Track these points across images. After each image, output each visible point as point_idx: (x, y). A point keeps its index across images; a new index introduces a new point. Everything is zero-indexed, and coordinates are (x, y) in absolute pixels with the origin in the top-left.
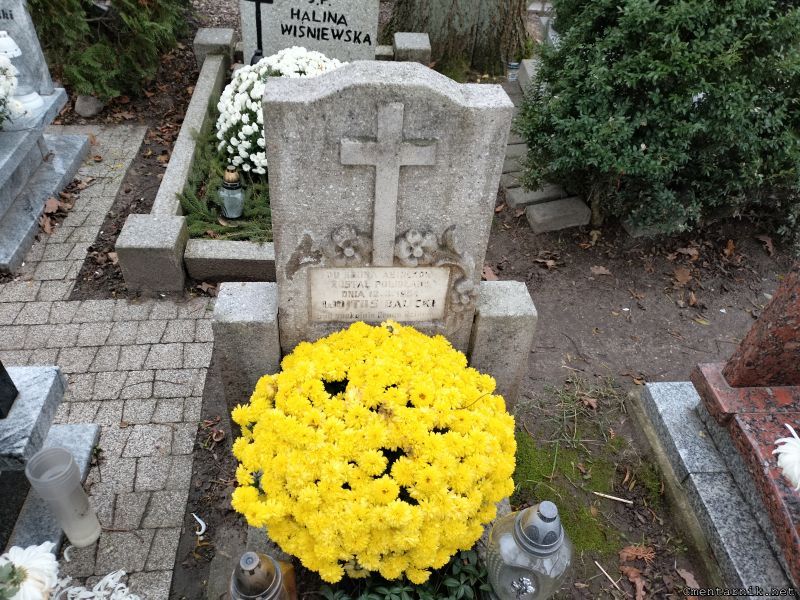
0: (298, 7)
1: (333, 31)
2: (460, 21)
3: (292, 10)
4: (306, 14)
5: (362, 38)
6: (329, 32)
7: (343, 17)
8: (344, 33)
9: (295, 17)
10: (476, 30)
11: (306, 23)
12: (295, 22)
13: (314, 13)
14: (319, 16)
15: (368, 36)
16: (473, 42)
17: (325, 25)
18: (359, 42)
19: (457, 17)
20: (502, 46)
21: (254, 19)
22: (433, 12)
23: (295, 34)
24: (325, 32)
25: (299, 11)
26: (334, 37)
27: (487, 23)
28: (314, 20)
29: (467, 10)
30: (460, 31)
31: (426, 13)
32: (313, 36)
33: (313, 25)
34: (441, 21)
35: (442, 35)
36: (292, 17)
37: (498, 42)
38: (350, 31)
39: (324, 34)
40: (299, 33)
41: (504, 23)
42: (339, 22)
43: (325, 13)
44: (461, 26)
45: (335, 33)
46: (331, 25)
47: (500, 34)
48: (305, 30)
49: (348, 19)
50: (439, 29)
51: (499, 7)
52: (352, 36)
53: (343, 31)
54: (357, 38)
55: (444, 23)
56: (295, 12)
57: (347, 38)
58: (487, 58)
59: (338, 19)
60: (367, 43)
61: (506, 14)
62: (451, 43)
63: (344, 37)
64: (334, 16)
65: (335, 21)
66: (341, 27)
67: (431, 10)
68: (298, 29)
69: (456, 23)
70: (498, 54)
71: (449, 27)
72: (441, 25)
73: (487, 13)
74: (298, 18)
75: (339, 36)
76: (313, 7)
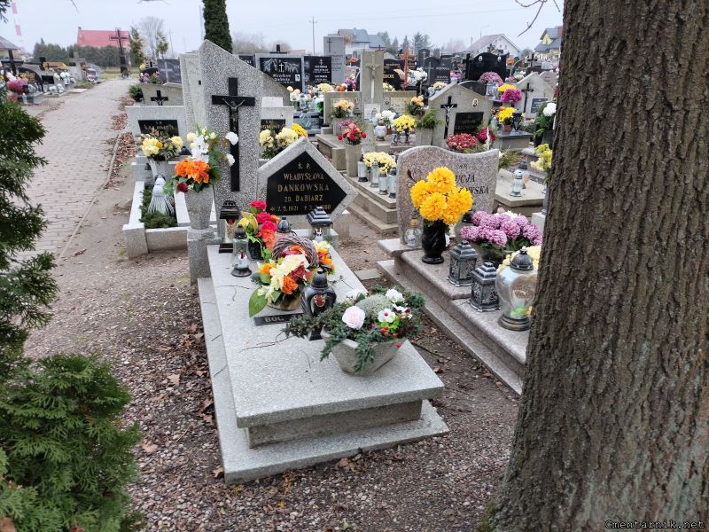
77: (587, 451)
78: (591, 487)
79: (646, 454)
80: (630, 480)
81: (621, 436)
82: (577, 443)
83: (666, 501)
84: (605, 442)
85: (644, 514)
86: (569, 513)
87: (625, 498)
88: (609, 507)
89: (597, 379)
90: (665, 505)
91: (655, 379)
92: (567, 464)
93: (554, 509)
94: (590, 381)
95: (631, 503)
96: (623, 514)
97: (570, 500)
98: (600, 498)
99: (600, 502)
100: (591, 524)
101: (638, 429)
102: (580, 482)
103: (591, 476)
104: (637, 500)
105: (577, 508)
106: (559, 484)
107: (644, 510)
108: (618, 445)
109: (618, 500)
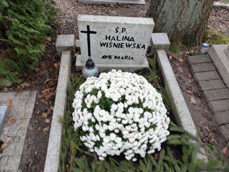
0: (109, 35)
1: (126, 44)
2: (180, 25)
3: (106, 36)
4: (113, 37)
5: (141, 46)
6: (125, 45)
7: (132, 38)
8: (132, 45)
9: (108, 39)
10: (187, 28)
11: (113, 41)
12: (108, 41)
13: (118, 37)
14: (120, 38)
15: (144, 45)
16: (185, 33)
17: (123, 42)
18: (139, 48)
19: (179, 23)
20: (198, 34)
21: (86, 41)
22: (168, 21)
23: (107, 46)
24: (122, 45)
25: (110, 36)
26: (127, 46)
27: (193, 25)
28: (117, 40)
29: (185, 20)
30: (180, 29)
31: (164, 21)
32: (116, 47)
33: (116, 42)
34: (171, 25)
35: (171, 31)
36: (106, 39)
37: (196, 32)
38: (135, 44)
39: (121, 46)
40: (109, 45)
41: (201, 24)
42: (131, 40)
43: (123, 37)
44: (181, 27)
45: (128, 45)
46: (126, 41)
47: (198, 29)
48: (112, 45)
49: (135, 39)
50: (169, 28)
51: (200, 18)
52: (136, 46)
53: (131, 44)
54: (138, 47)
55: (173, 26)
56: (108, 37)
57: (133, 47)
58: (190, 39)
59: (130, 39)
60: (143, 48)
61: (202, 20)
62: (175, 35)
63: (132, 46)
64: (128, 38)
65: (128, 40)
66: (131, 42)
67: (167, 20)
68: (109, 44)
69: (178, 26)
70: (195, 37)
71: (175, 28)
72: (171, 27)
73: (193, 20)
74: (109, 39)
75: (129, 46)
76: (117, 34)
83: (188, 7)
85: (180, 10)
86: (160, 8)
88: (171, 6)
90: (188, 9)
93: (157, 7)
95: (178, 5)
96: (175, 9)
97: (161, 4)
98: (169, 2)
99: (169, 4)
100: (165, 12)
104: (179, 5)
105: (163, 6)
107: (181, 8)
109: (174, 4)
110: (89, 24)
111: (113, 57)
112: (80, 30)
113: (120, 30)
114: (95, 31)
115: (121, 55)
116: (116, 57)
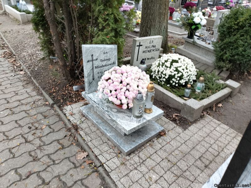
0: (147, 45)
4: (148, 47)
5: (158, 50)
7: (155, 46)
11: (148, 49)
12: (146, 49)
23: (145, 53)
28: (150, 48)
32: (149, 52)
39: (151, 51)
43: (152, 46)
46: (153, 48)
48: (147, 51)
52: (156, 50)
56: (146, 47)
66: (155, 48)
75: (154, 50)
76: (150, 45)
77: (151, 24)
78: (152, 30)
79: (159, 24)
80: (157, 28)
81: (155, 21)
82: (150, 23)
84: (153, 22)
87: (156, 31)
89: (152, 12)
91: (159, 11)
92: (148, 27)
94: (151, 12)
97: (149, 33)
101: (157, 19)
102: (150, 30)
103: (152, 28)
106: (148, 31)
108: (155, 22)
110: (140, 41)
111: (147, 59)
112: (136, 45)
113: (151, 43)
114: (142, 44)
115: (150, 57)
116: (148, 59)
